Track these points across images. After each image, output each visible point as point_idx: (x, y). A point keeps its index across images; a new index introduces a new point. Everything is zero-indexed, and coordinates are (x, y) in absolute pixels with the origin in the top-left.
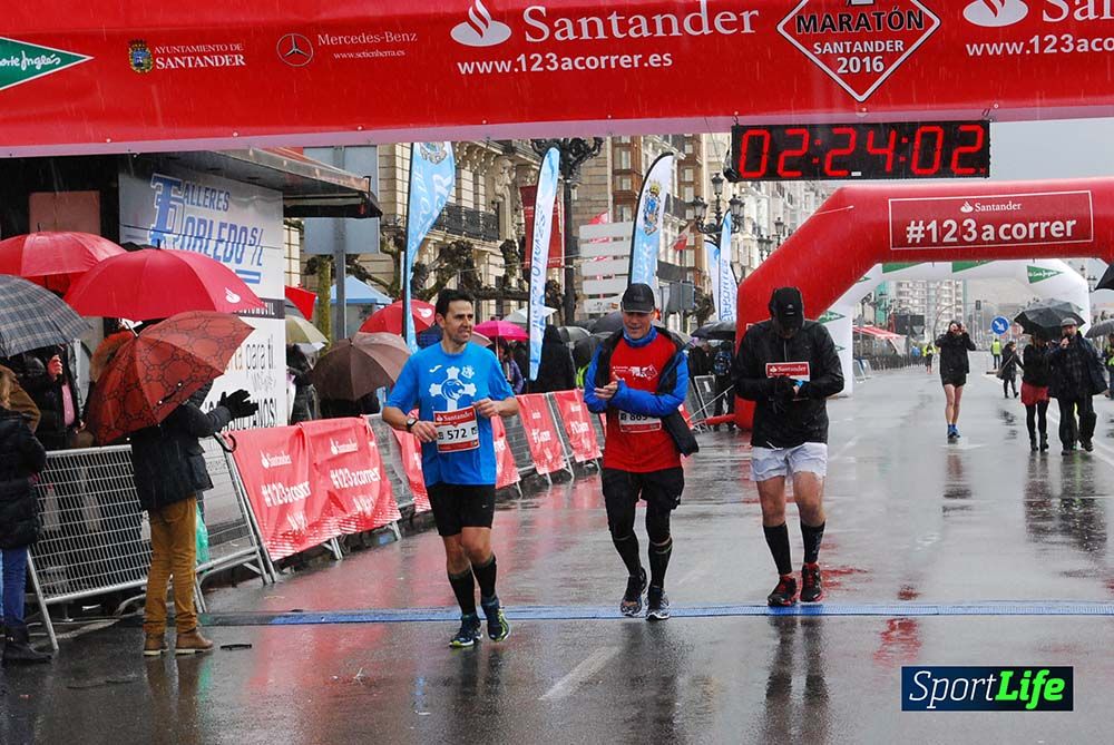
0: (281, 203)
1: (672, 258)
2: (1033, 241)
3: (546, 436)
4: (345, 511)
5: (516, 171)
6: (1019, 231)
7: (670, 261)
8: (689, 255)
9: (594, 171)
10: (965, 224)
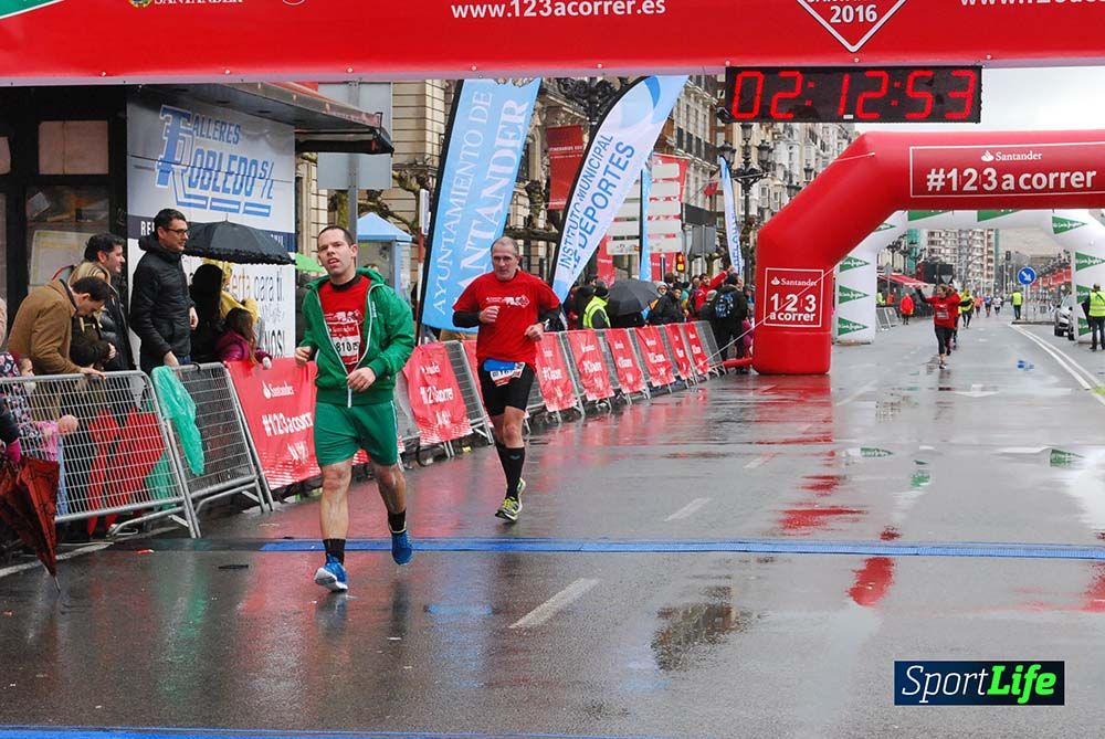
0: (293, 137)
1: (701, 202)
2: (1051, 191)
3: (557, 374)
6: (1039, 181)
7: (700, 206)
8: (720, 200)
10: (985, 173)
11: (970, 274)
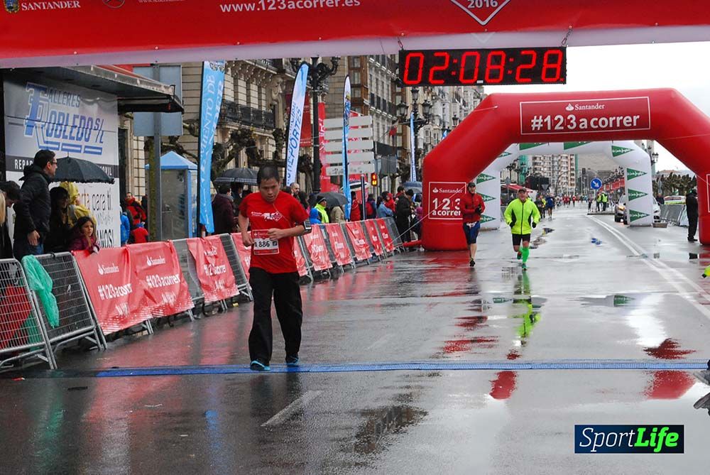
0: (116, 103)
1: (387, 141)
2: (612, 129)
4: (155, 302)
5: (286, 85)
6: (603, 123)
7: (386, 143)
8: (399, 139)
9: (337, 85)
10: (569, 118)
11: (560, 184)
